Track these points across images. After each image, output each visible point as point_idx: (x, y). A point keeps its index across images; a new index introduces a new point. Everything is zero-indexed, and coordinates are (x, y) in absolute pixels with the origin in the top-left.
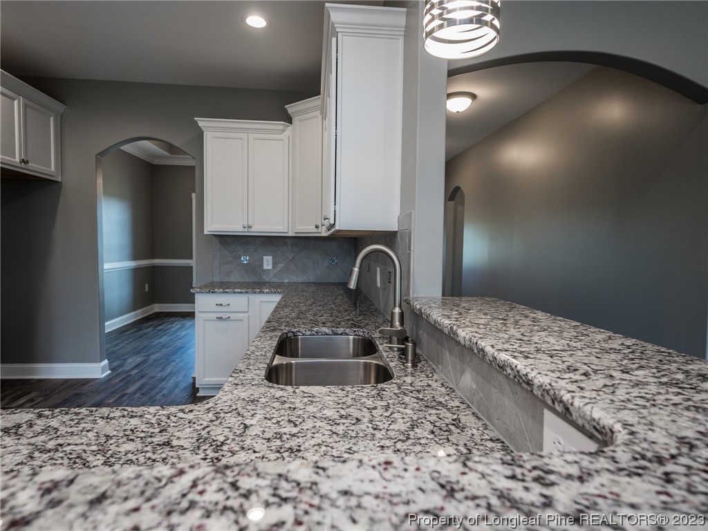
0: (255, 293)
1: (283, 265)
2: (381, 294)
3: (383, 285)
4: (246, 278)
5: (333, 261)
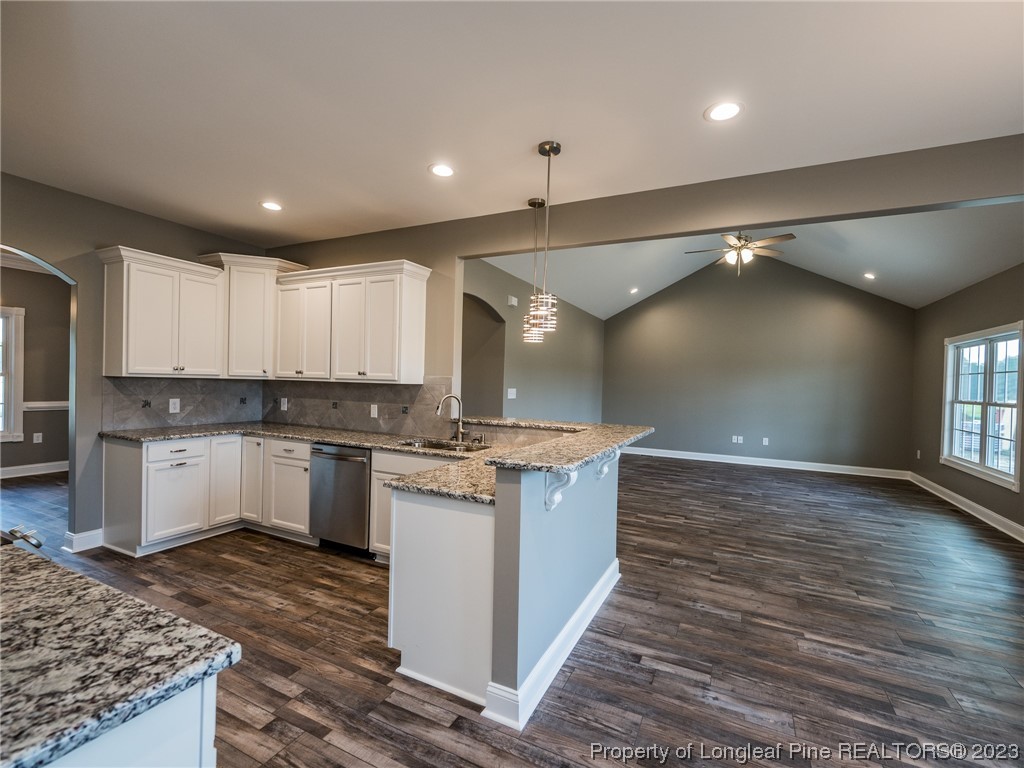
0: (214, 435)
1: (192, 407)
2: (381, 422)
3: (387, 416)
4: (148, 424)
5: (243, 401)
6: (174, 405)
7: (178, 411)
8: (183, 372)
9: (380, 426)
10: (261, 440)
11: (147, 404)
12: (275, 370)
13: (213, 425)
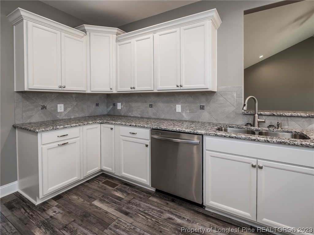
0: (84, 124)
1: (70, 109)
2: (184, 114)
3: (188, 111)
4: (45, 119)
5: (97, 105)
6: (61, 108)
7: (63, 110)
8: (65, 89)
9: (183, 116)
10: (112, 126)
11: (44, 107)
12: (117, 88)
13: (83, 117)
